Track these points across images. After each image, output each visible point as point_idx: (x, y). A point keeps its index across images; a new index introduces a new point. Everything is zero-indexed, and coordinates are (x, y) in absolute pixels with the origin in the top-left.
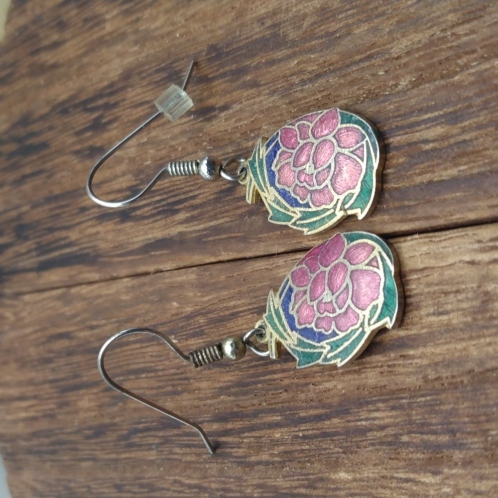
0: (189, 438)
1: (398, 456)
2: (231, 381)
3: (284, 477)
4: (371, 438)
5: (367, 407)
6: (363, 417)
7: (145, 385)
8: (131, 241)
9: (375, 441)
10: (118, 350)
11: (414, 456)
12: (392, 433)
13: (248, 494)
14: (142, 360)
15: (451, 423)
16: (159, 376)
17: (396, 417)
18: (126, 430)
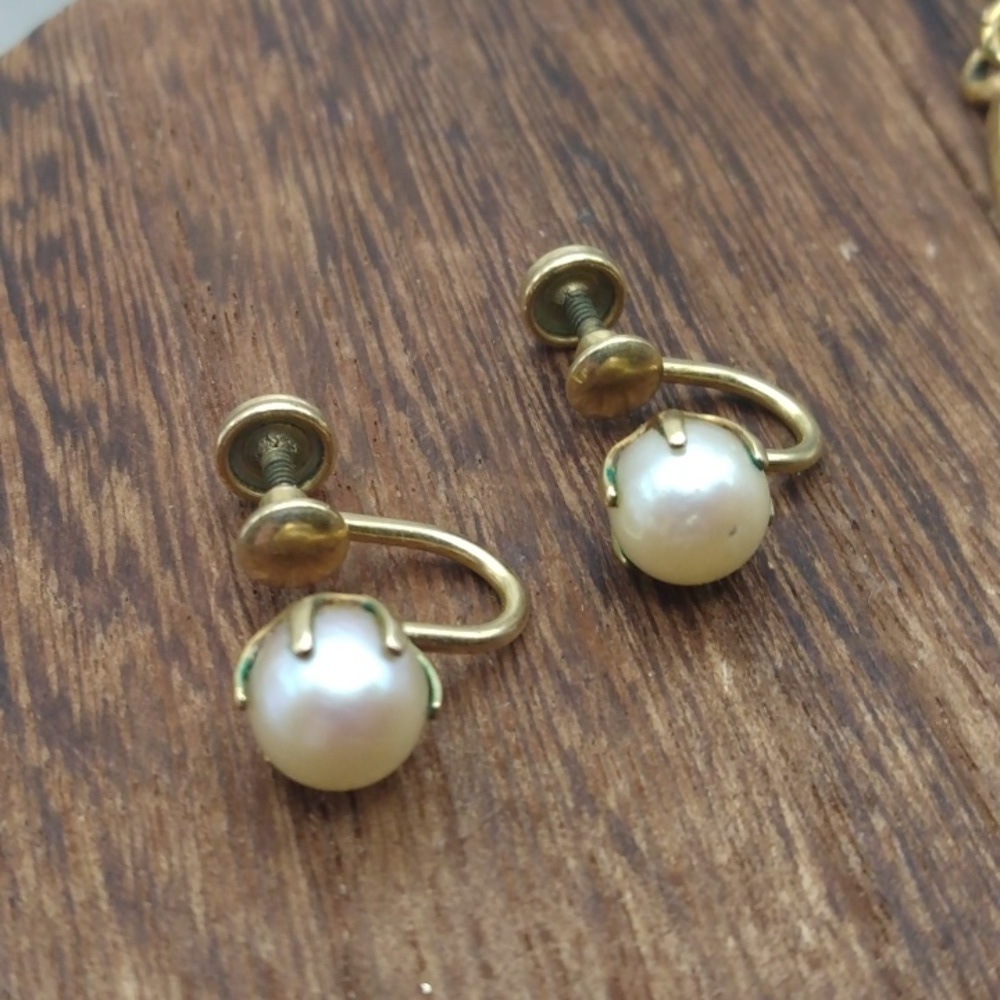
0: (641, 295)
1: (828, 807)
2: (817, 392)
4: (842, 738)
5: (909, 726)
6: (881, 717)
7: (715, 188)
9: (837, 748)
10: (766, 121)
11: (847, 847)
12: (878, 789)
14: (769, 178)
15: (967, 935)
16: (749, 218)
17: (919, 799)
18: (595, 146)
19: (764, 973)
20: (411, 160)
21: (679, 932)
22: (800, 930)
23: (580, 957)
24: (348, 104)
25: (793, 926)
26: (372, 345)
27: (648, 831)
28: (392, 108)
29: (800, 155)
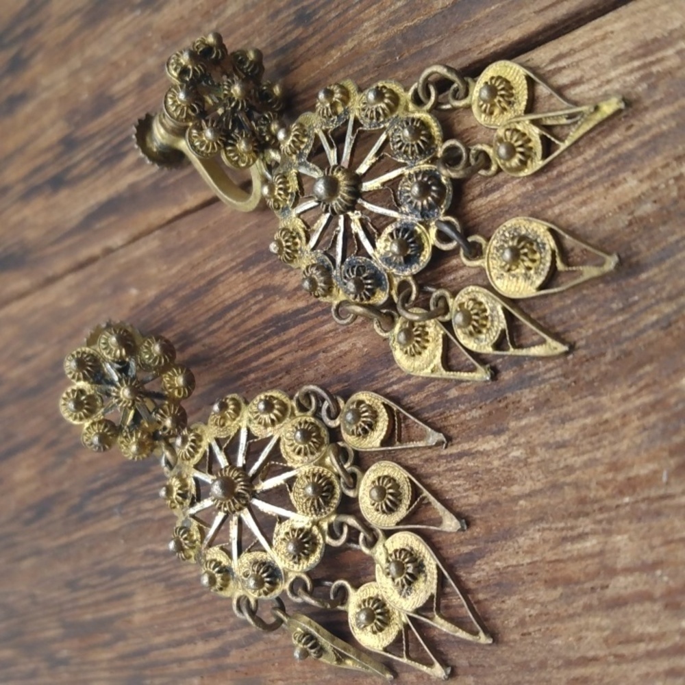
19: (539, 486)
21: (518, 535)
22: (514, 457)
23: (533, 603)
25: (512, 461)
26: (193, 665)
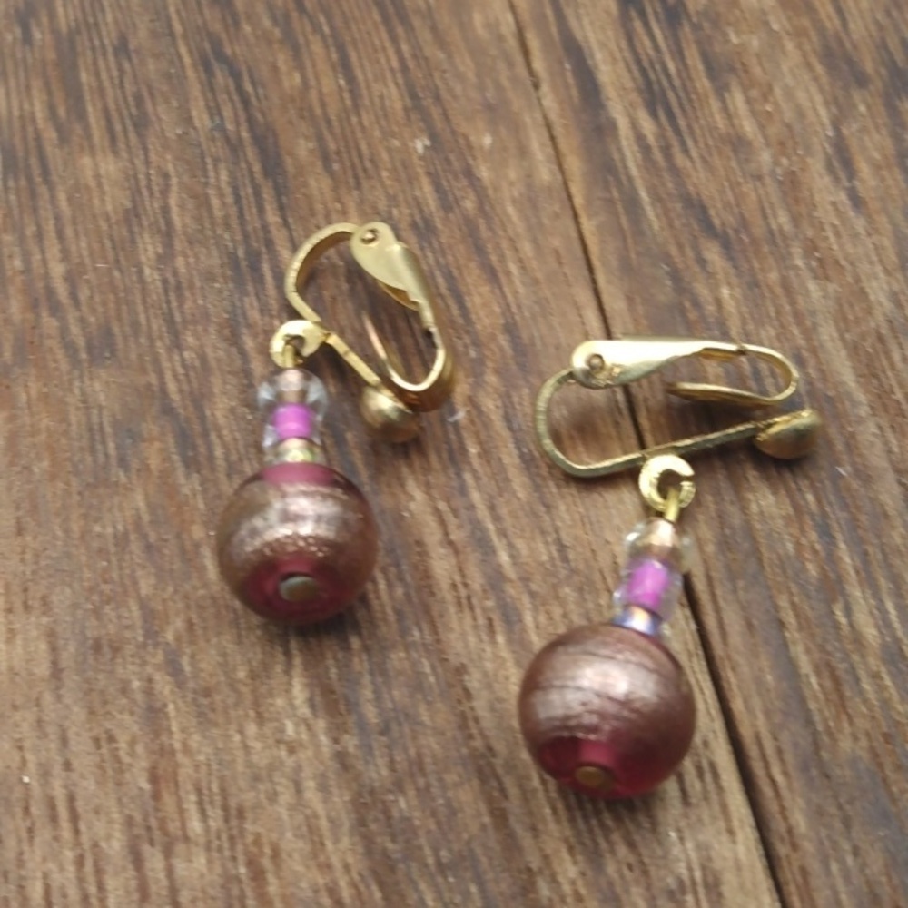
0: (252, 199)
3: (232, 410)
7: (325, 90)
8: (582, 11)
12: (359, 617)
13: (186, 340)
14: (370, 76)
15: (400, 724)
16: (348, 119)
18: (234, 53)
20: (84, 77)
24: (39, 25)
27: (193, 657)
28: (73, 24)
29: (399, 52)
